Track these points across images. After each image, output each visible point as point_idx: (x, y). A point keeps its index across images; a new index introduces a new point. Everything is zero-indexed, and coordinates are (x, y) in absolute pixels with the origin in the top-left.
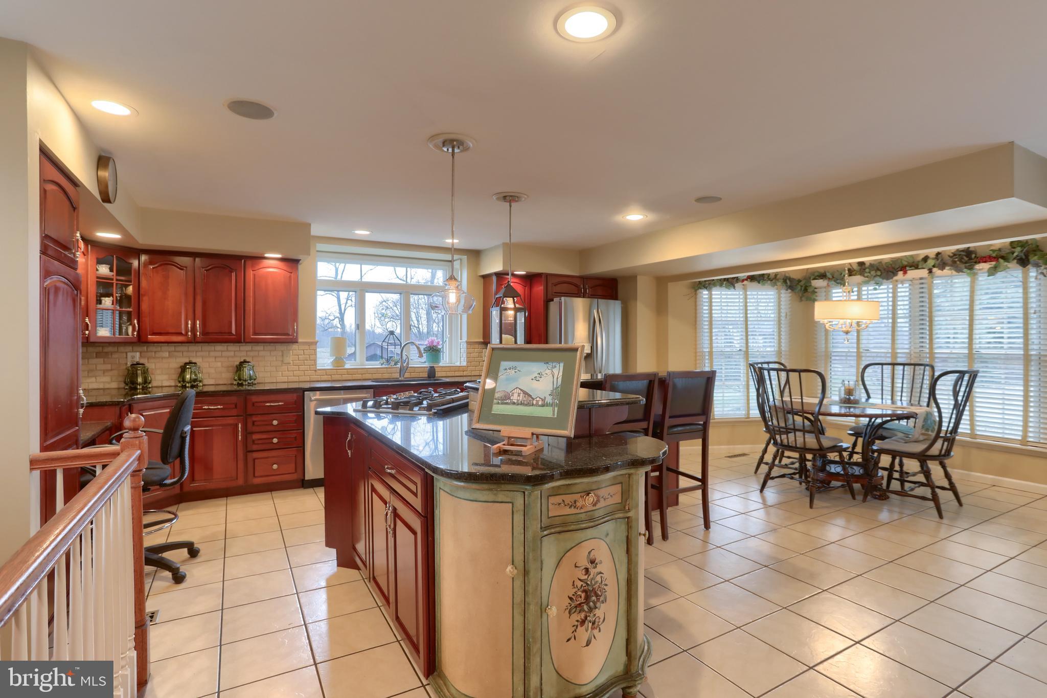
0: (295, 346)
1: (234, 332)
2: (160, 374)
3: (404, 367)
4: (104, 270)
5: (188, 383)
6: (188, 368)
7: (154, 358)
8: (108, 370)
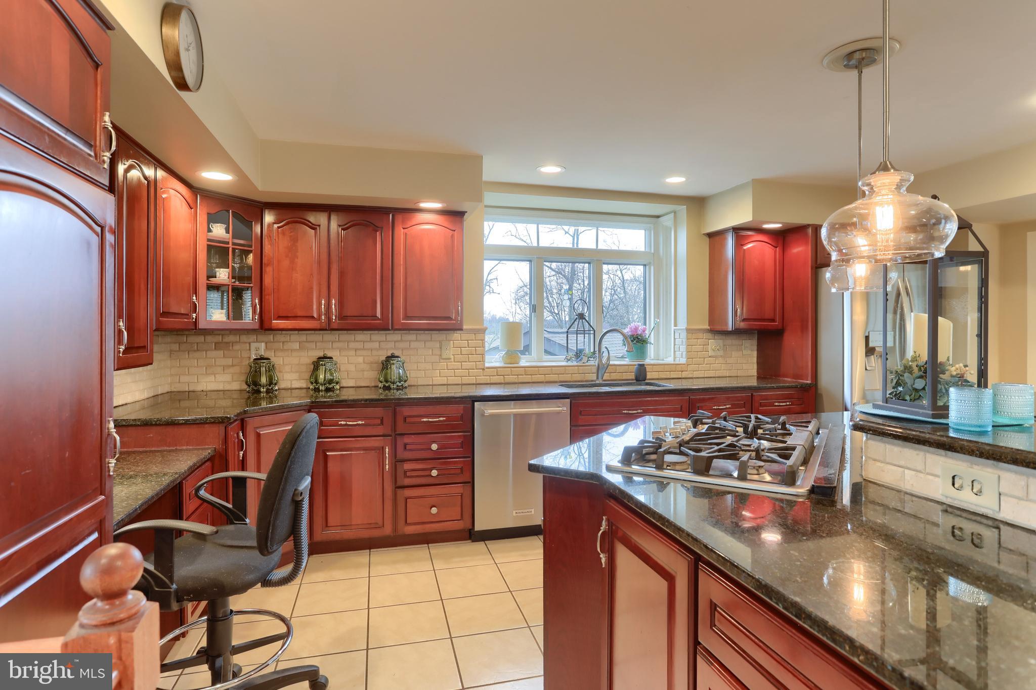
0: (457, 335)
1: (379, 315)
2: (289, 372)
3: (604, 365)
4: (219, 231)
5: (322, 385)
6: (322, 365)
7: (283, 350)
8: (229, 366)
